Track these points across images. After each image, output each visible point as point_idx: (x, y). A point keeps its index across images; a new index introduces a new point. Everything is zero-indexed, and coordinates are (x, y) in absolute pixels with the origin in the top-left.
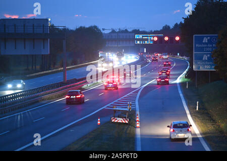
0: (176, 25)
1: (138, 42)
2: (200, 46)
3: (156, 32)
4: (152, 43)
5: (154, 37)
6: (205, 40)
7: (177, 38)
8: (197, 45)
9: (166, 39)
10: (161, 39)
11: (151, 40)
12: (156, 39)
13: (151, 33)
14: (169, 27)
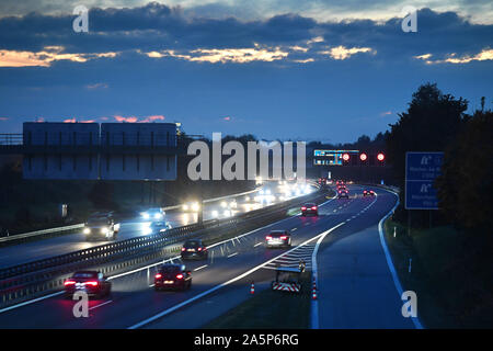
0: (380, 135)
1: (319, 162)
2: (416, 169)
3: (347, 147)
4: (340, 164)
5: (343, 154)
6: (424, 161)
7: (381, 157)
8: (412, 169)
9: (363, 157)
10: (354, 158)
11: (339, 159)
12: (346, 157)
13: (340, 147)
14: (368, 138)
